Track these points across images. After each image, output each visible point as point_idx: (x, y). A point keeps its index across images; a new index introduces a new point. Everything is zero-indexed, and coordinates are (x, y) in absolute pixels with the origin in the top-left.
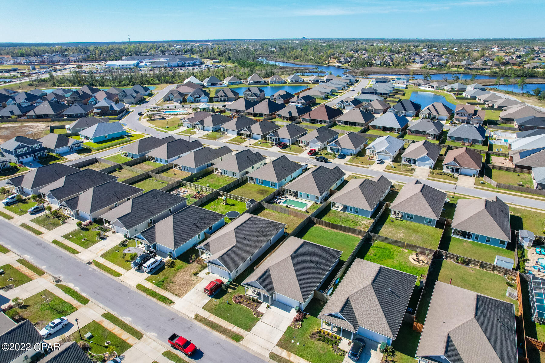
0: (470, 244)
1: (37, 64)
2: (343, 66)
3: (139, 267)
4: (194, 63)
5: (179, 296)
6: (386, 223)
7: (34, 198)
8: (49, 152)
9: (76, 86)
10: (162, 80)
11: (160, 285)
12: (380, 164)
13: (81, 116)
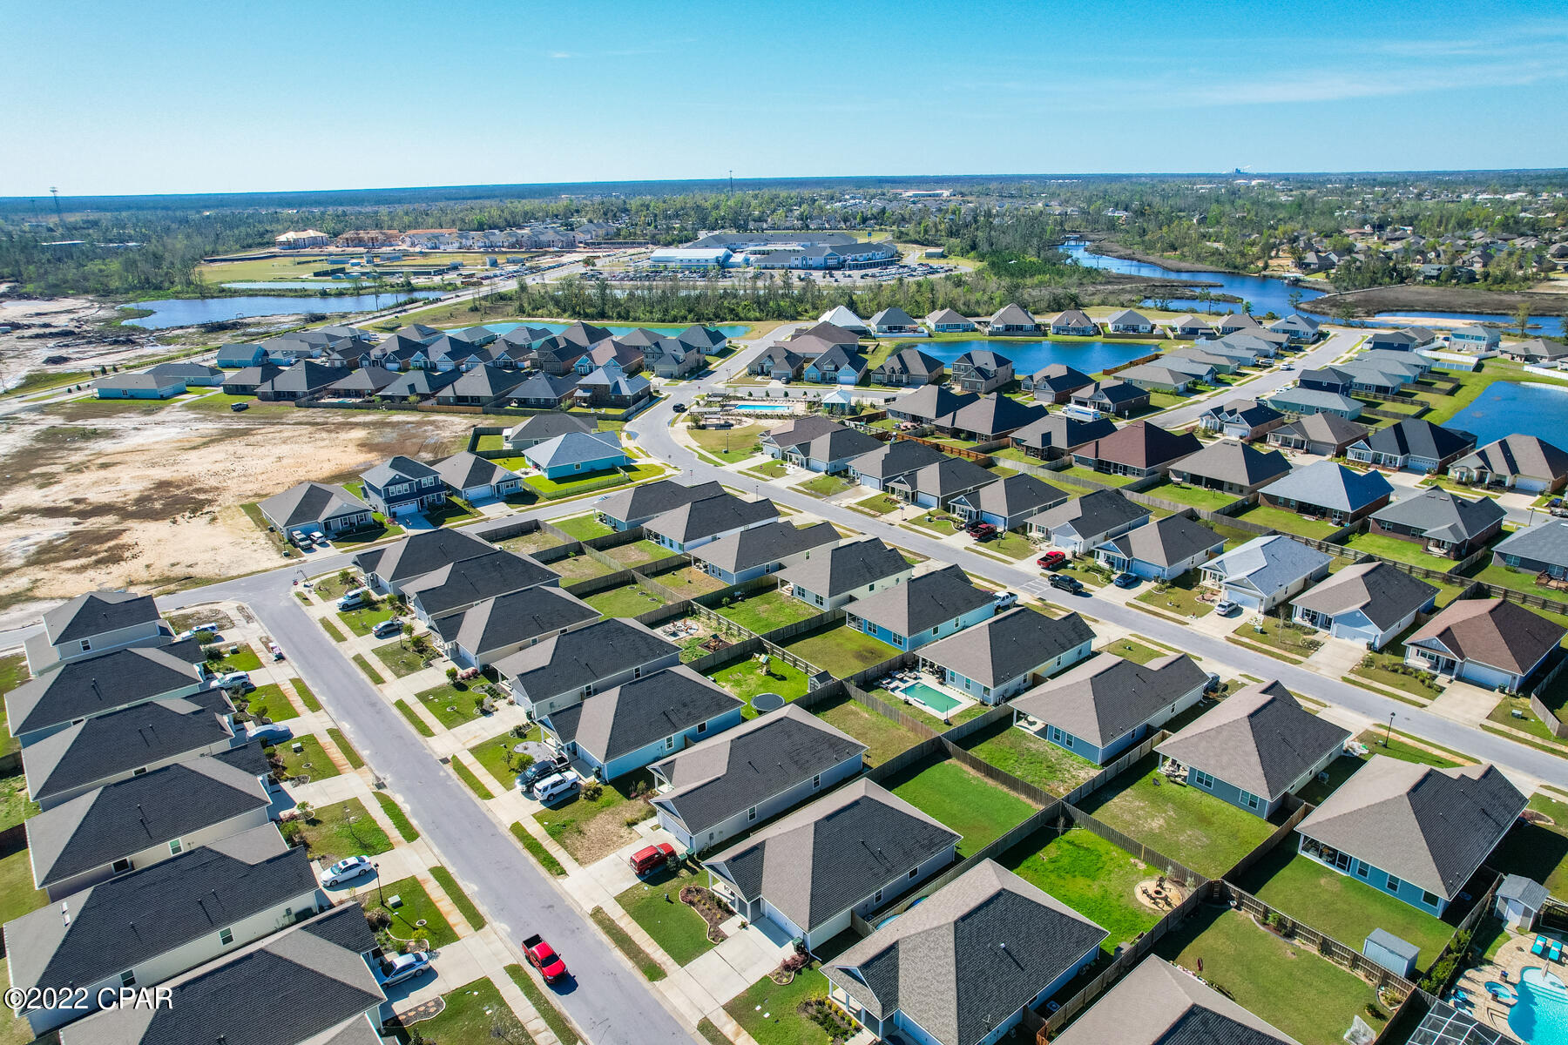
0: (1339, 885)
1: (504, 249)
2: (1308, 278)
3: (528, 787)
4: (870, 259)
5: (581, 864)
6: (1135, 786)
7: (391, 600)
8: (451, 495)
9: (567, 315)
10: (770, 308)
11: (556, 833)
12: (1225, 616)
13: (547, 405)
